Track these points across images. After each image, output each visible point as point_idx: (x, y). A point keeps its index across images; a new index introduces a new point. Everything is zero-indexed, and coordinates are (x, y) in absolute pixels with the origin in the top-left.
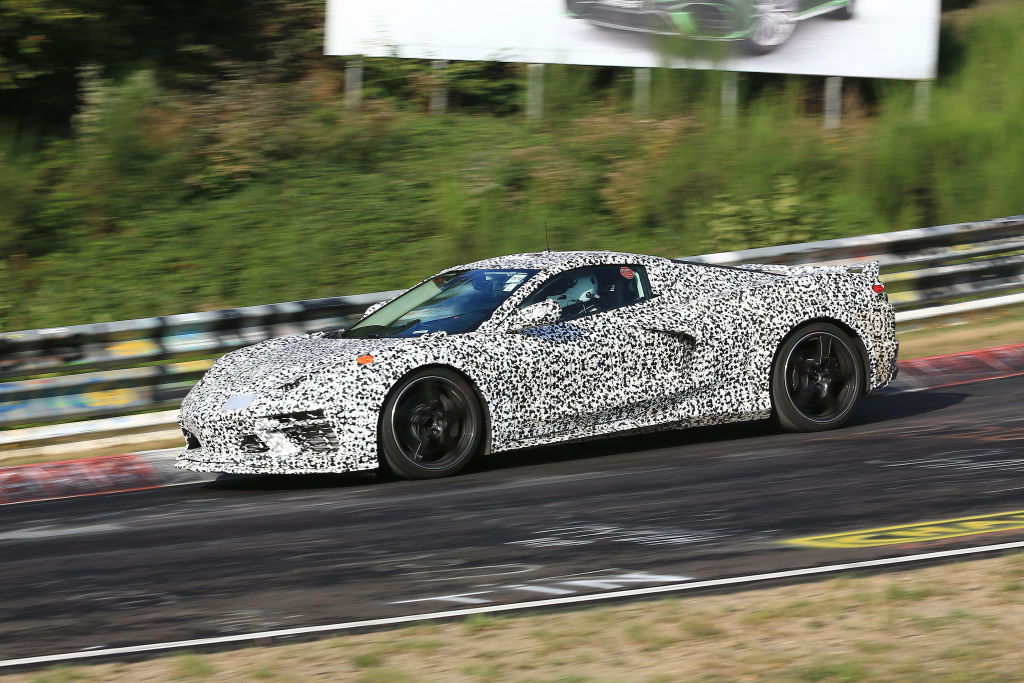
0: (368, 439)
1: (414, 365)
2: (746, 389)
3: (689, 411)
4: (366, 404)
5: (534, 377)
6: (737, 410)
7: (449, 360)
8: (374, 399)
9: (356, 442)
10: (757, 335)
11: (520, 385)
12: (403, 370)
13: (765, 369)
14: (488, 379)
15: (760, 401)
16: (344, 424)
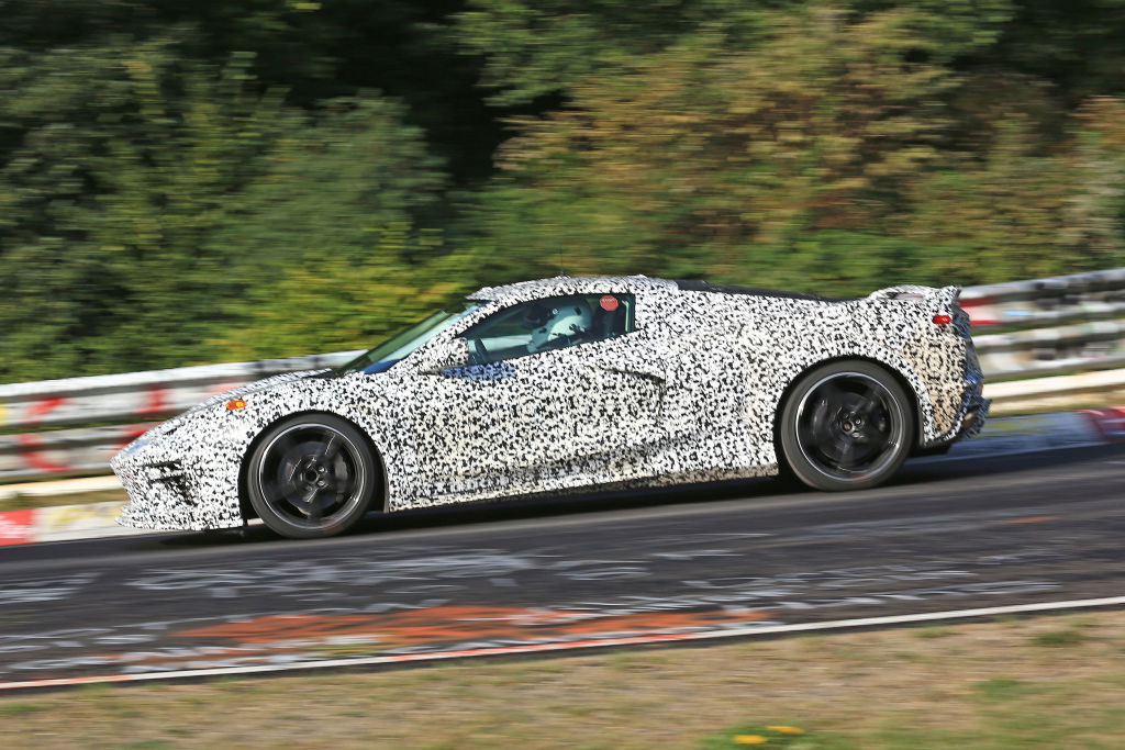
0: (227, 494)
1: (285, 412)
2: (742, 440)
3: (666, 465)
4: (225, 455)
5: (446, 424)
6: (730, 464)
7: (330, 405)
8: (235, 449)
9: (215, 497)
10: (755, 377)
11: (427, 434)
12: (270, 417)
13: (766, 417)
14: (383, 427)
15: (761, 455)
16: (200, 476)
